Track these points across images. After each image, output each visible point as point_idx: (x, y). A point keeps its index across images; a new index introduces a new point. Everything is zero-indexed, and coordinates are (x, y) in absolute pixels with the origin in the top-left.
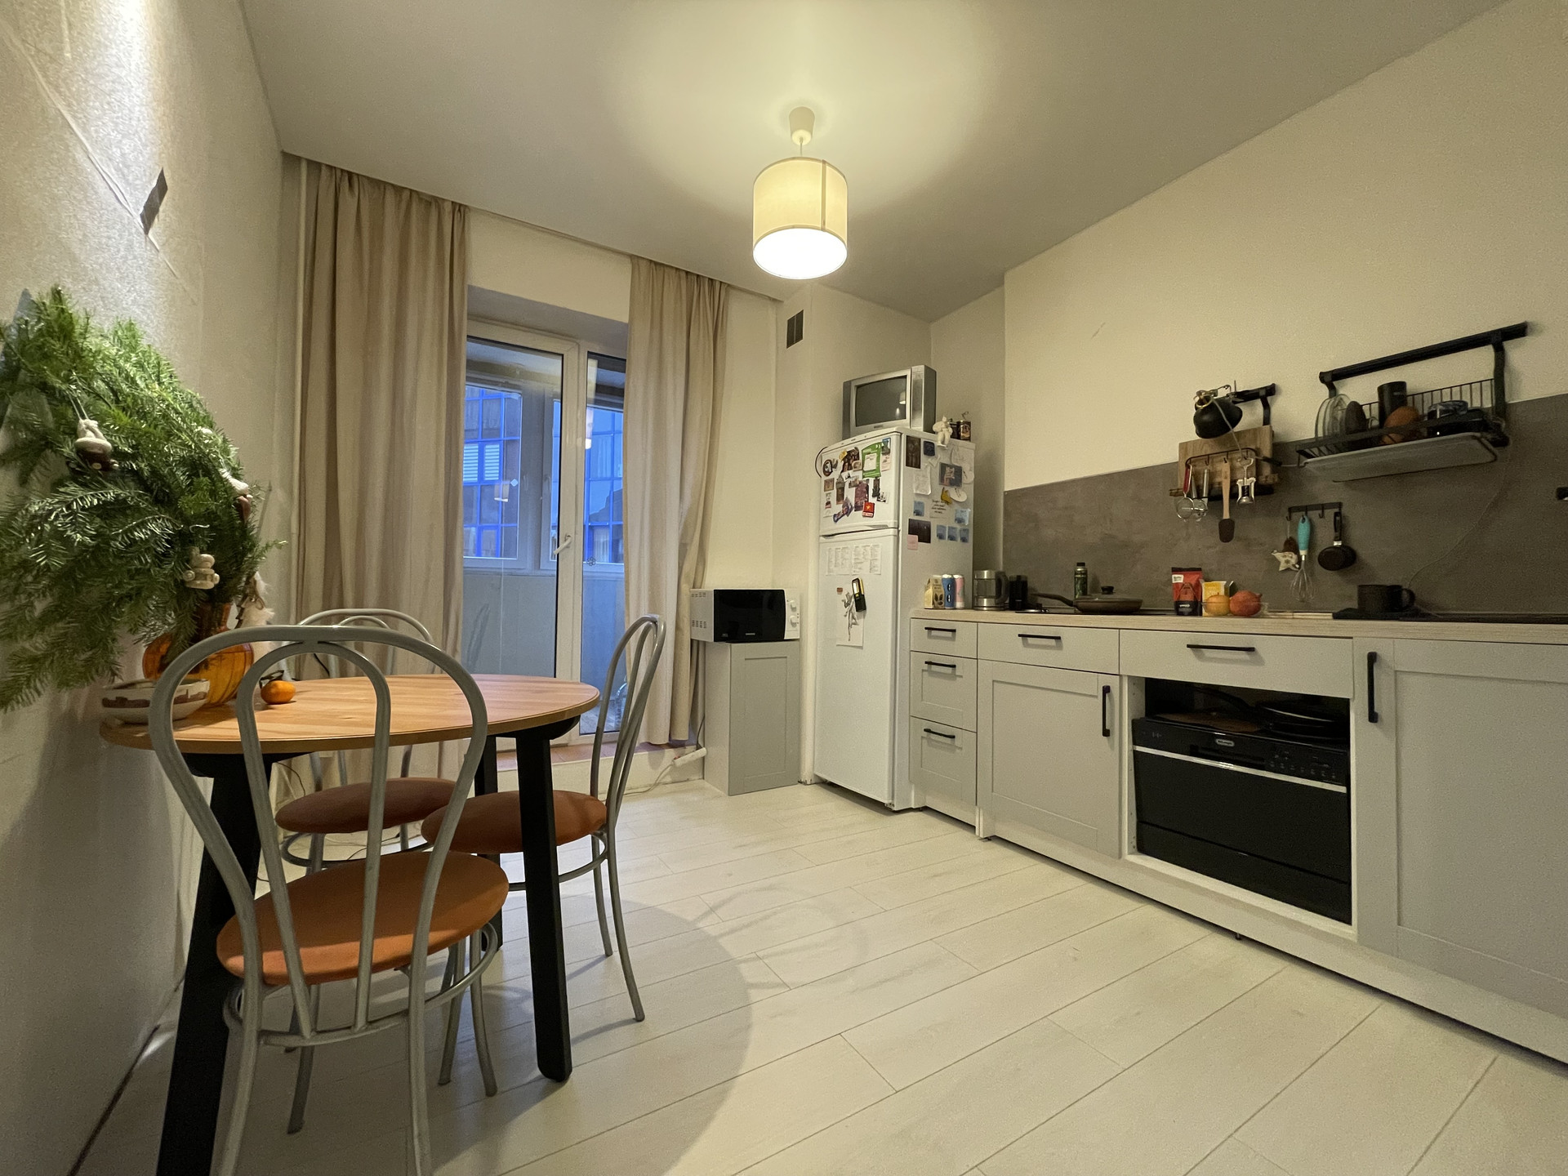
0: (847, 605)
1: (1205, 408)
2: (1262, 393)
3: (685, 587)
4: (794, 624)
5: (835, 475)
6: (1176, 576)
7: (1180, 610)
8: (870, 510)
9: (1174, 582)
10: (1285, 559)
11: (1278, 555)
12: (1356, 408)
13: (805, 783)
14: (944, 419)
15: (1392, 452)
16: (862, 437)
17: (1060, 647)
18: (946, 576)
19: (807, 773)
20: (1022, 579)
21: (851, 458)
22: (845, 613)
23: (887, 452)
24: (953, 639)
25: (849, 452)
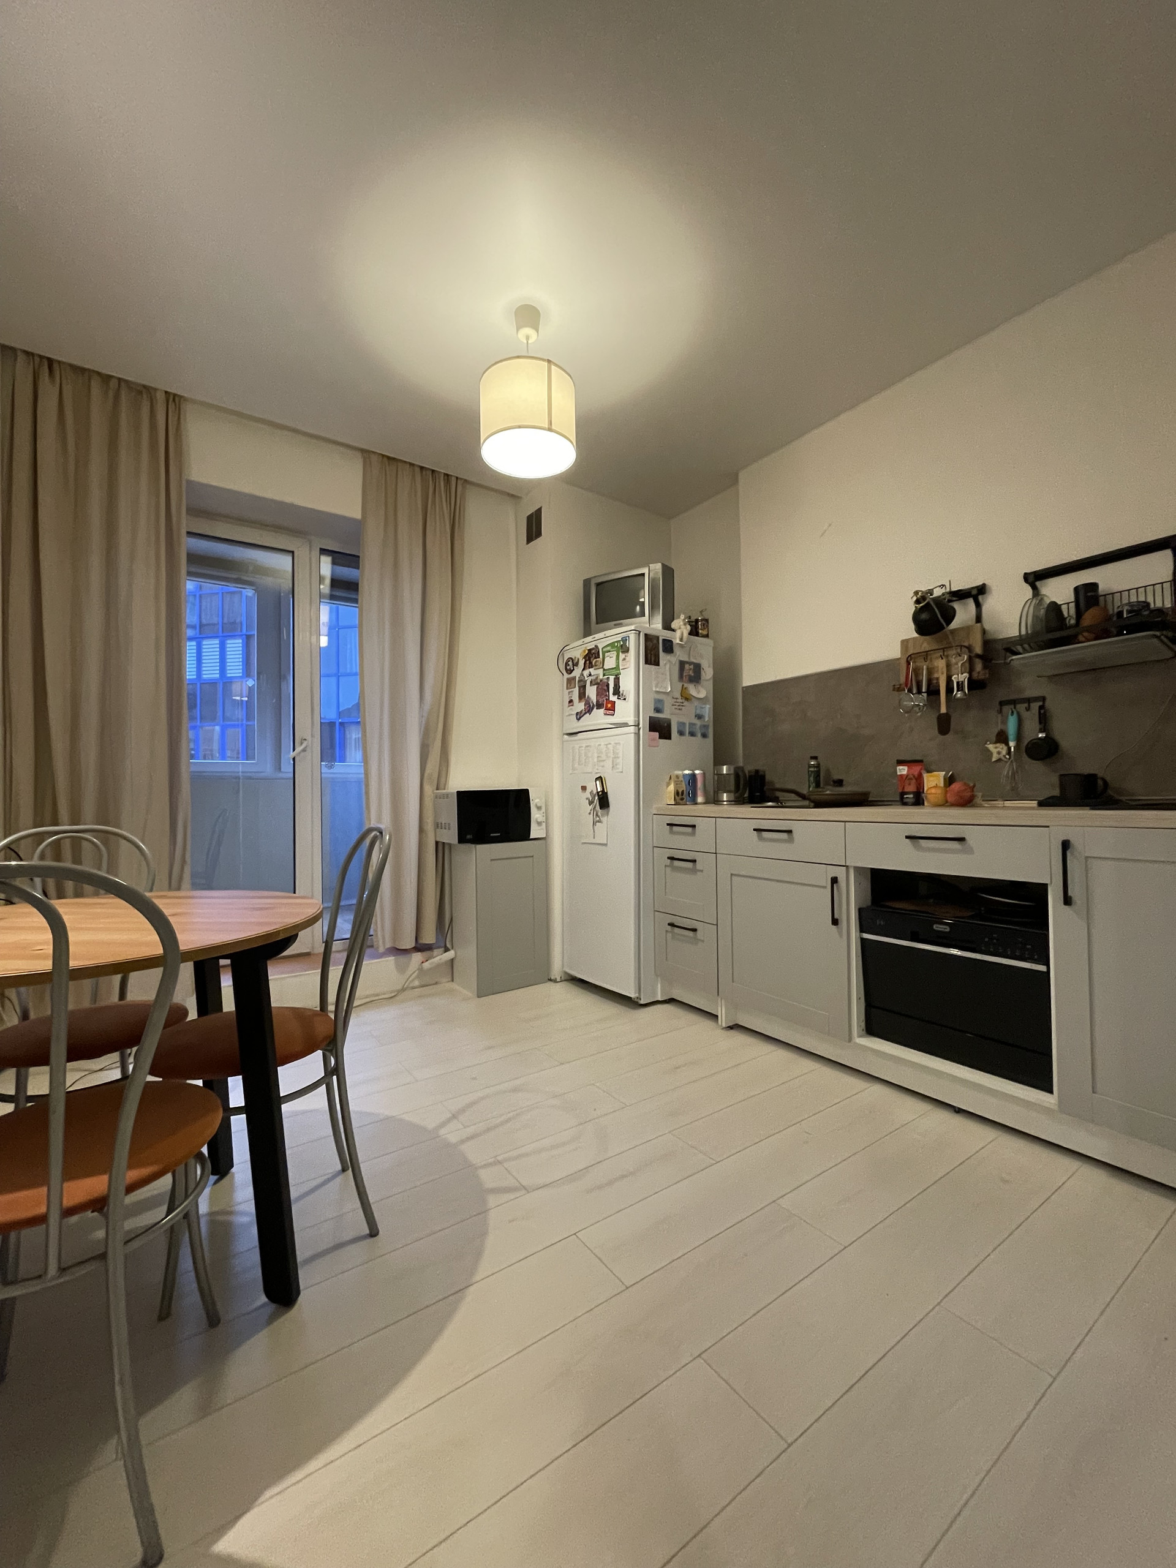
0: (591, 803)
1: (922, 607)
2: (974, 592)
3: (429, 789)
4: (539, 824)
5: (577, 673)
6: (901, 767)
7: (905, 800)
8: (611, 708)
9: (898, 773)
10: (997, 750)
11: (991, 747)
12: (1055, 607)
13: (555, 981)
14: (682, 617)
15: (1086, 650)
16: (601, 635)
17: (791, 840)
18: (687, 772)
19: (556, 971)
20: (761, 773)
21: (592, 657)
22: (589, 811)
23: (626, 650)
24: (693, 834)
25: (590, 650)
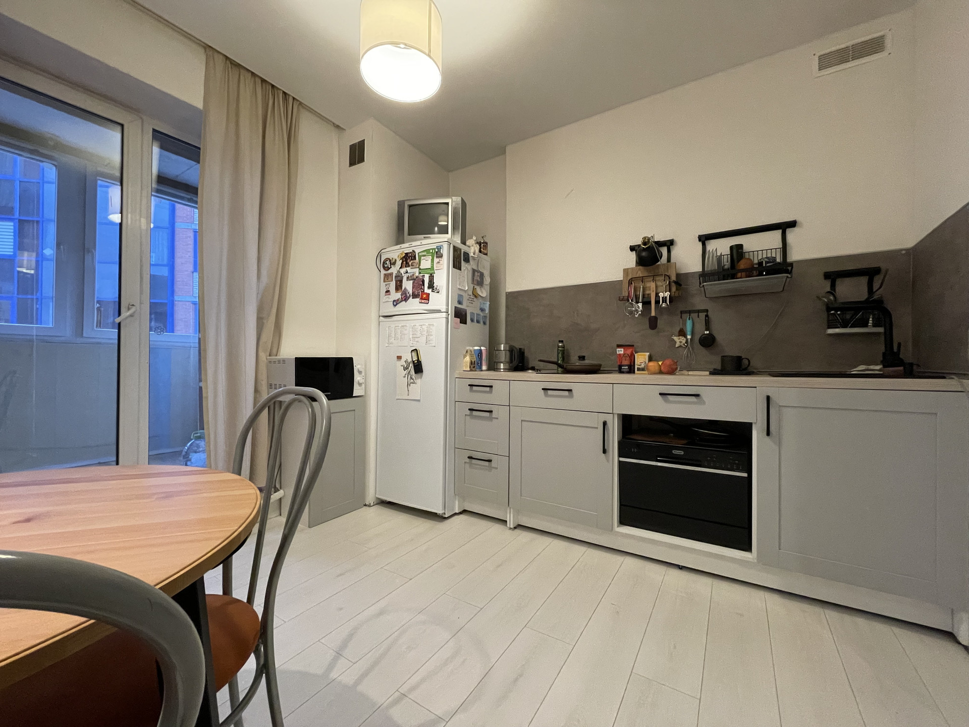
0: (405, 369)
1: (647, 248)
3: (263, 356)
4: (360, 384)
5: (394, 270)
6: (619, 349)
7: (622, 370)
8: (426, 298)
9: (618, 353)
10: (679, 341)
11: (676, 338)
13: (369, 506)
14: (474, 238)
16: (418, 243)
17: (571, 396)
18: (476, 348)
19: (370, 498)
20: (522, 351)
21: (408, 259)
22: (404, 375)
23: (440, 256)
24: (491, 392)
25: (407, 254)
